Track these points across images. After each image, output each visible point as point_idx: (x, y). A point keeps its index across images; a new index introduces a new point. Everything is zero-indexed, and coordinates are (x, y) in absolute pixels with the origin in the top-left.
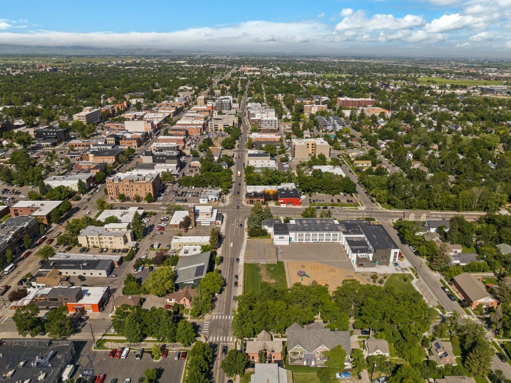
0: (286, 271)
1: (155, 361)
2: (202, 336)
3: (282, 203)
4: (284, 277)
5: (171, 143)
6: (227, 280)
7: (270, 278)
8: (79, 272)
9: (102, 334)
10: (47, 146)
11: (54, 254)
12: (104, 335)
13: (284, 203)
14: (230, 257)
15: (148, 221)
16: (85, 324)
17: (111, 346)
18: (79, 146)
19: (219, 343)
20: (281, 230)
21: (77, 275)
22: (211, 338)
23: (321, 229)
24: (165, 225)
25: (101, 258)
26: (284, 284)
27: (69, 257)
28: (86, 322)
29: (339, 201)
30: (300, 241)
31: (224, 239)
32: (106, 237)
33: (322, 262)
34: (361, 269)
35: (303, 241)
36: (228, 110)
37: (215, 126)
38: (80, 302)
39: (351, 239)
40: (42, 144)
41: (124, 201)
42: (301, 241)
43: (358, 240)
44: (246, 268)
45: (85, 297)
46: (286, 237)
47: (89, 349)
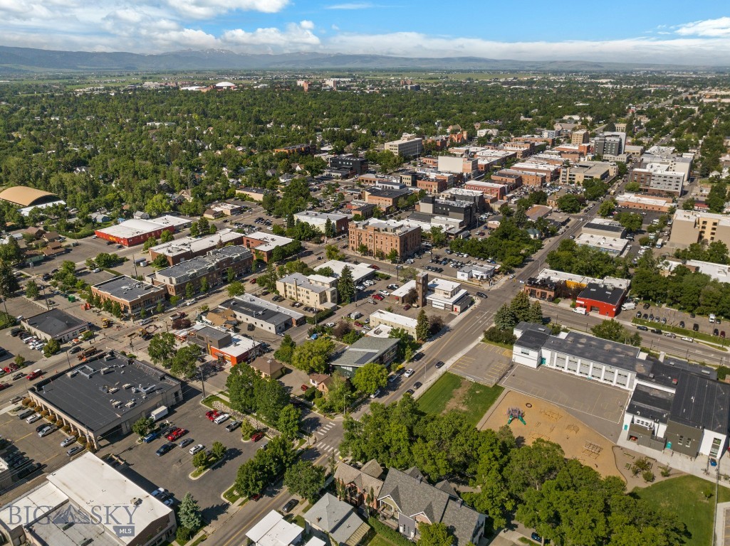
0: (496, 402)
1: (242, 440)
2: (314, 437)
3: (581, 306)
4: (486, 409)
5: (474, 191)
6: (402, 385)
7: (464, 403)
8: (252, 320)
9: (220, 390)
10: (337, 178)
11: (243, 294)
12: (221, 393)
13: (585, 307)
14: (434, 357)
15: (371, 285)
16: (216, 375)
17: (218, 405)
18: (371, 182)
19: (324, 453)
20: (531, 342)
21: (249, 322)
22: (321, 443)
23: (602, 358)
24: (388, 294)
25: (283, 312)
26: (476, 419)
27: (254, 300)
28: (218, 373)
29: (696, 326)
30: (558, 368)
31: (447, 333)
32: (304, 289)
33: (568, 410)
34: (632, 446)
35: (563, 370)
36: (614, 155)
37: (570, 175)
38: (223, 350)
39: (647, 391)
40: (333, 174)
41: (365, 255)
42: (560, 369)
43: (660, 396)
44: (442, 379)
45: (232, 346)
46: (534, 354)
47: (197, 401)
